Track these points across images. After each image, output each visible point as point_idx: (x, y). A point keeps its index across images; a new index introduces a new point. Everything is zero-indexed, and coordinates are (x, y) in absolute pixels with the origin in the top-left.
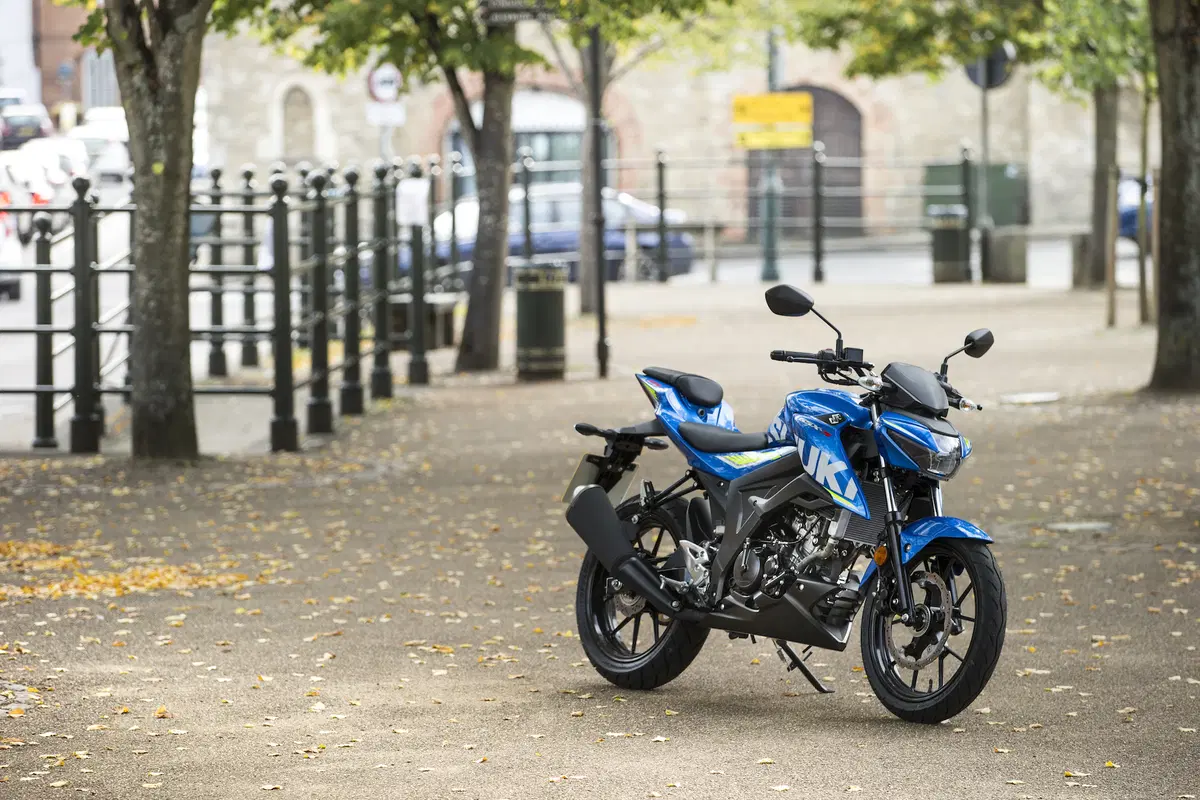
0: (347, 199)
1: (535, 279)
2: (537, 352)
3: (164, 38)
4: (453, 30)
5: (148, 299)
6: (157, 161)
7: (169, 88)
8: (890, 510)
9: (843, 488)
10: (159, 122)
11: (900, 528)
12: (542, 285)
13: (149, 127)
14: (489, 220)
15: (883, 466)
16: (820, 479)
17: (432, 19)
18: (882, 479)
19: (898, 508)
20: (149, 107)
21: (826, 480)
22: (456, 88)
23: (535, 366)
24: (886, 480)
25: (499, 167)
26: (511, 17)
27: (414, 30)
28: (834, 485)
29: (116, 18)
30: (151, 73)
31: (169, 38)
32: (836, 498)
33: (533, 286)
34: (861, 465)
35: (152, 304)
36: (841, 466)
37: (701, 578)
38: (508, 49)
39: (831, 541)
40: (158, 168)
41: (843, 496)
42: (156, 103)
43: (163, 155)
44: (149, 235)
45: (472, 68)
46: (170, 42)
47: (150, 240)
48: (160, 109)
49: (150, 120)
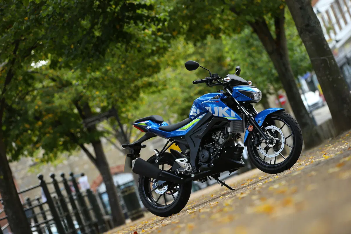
1: (126, 191)
2: (134, 212)
4: (79, 135)
5: (12, 216)
8: (247, 115)
11: (253, 118)
12: (129, 192)
14: (108, 183)
15: (239, 104)
16: (221, 115)
17: (72, 134)
18: (240, 108)
19: (249, 113)
21: (223, 115)
23: (135, 216)
24: (241, 107)
26: (93, 123)
27: (68, 139)
28: (226, 115)
32: (228, 118)
33: (126, 194)
34: (232, 106)
36: (227, 108)
37: (188, 167)
38: (96, 133)
39: (229, 134)
41: (231, 117)
43: (1, 173)
44: (6, 197)
45: (88, 143)
47: (7, 199)
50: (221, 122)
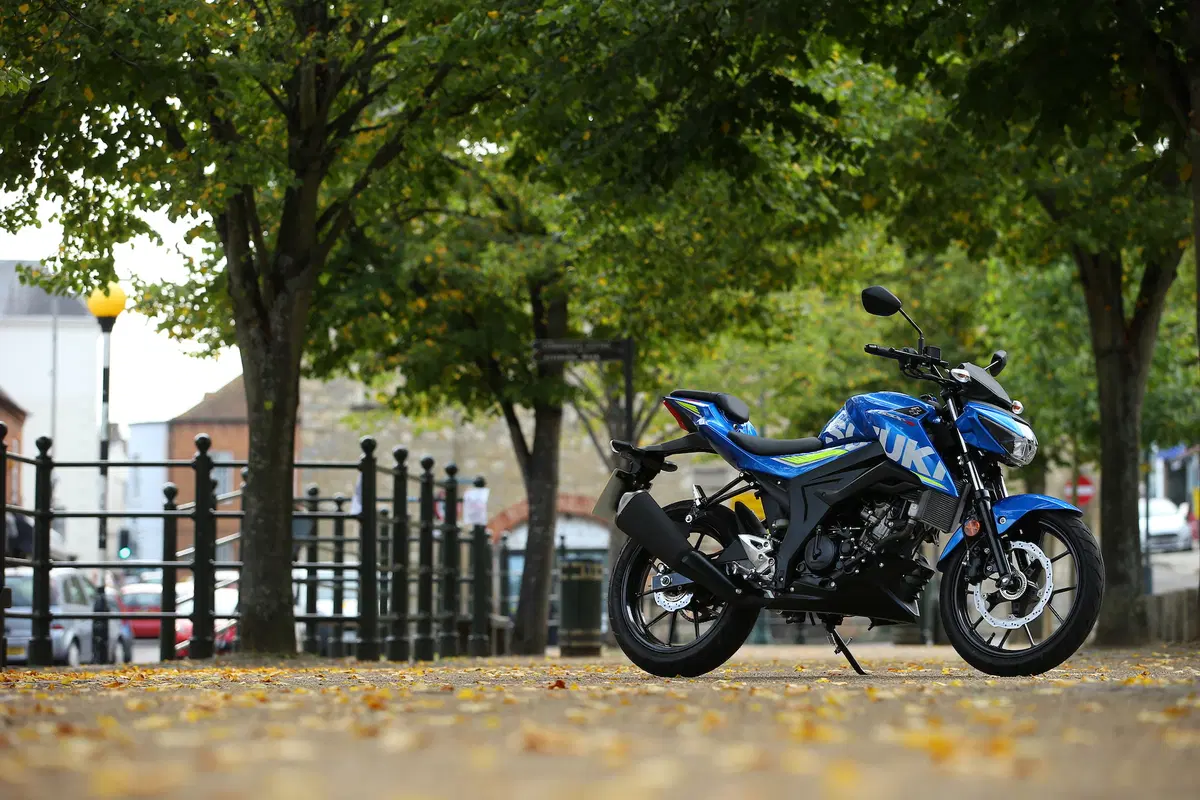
0: (424, 480)
1: (577, 571)
2: (577, 632)
3: (275, 299)
4: (511, 374)
5: (257, 517)
6: (267, 400)
7: (279, 338)
8: (977, 488)
9: (932, 471)
10: (271, 367)
11: (989, 503)
12: (583, 576)
13: (262, 371)
14: (538, 530)
15: (966, 451)
16: (906, 464)
17: (494, 365)
18: (966, 463)
19: (985, 486)
20: (262, 355)
21: (913, 464)
22: (513, 422)
23: (575, 644)
24: (969, 463)
25: (549, 486)
26: (561, 357)
27: (478, 373)
28: (921, 468)
29: (236, 281)
30: (265, 326)
31: (280, 297)
32: (924, 480)
33: (575, 577)
34: (947, 451)
35: (260, 521)
36: (929, 450)
37: (766, 565)
38: (557, 386)
39: (910, 521)
40: (269, 405)
41: (931, 478)
42: (268, 351)
43: (272, 395)
44: (259, 463)
45: (526, 406)
46: (281, 301)
47: (260, 467)
48: (271, 356)
49: (263, 365)
50: (900, 481)
